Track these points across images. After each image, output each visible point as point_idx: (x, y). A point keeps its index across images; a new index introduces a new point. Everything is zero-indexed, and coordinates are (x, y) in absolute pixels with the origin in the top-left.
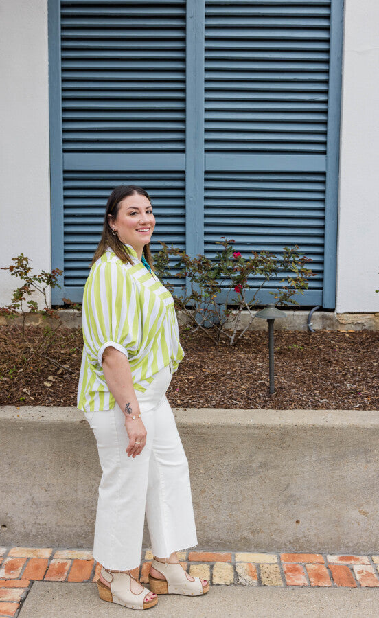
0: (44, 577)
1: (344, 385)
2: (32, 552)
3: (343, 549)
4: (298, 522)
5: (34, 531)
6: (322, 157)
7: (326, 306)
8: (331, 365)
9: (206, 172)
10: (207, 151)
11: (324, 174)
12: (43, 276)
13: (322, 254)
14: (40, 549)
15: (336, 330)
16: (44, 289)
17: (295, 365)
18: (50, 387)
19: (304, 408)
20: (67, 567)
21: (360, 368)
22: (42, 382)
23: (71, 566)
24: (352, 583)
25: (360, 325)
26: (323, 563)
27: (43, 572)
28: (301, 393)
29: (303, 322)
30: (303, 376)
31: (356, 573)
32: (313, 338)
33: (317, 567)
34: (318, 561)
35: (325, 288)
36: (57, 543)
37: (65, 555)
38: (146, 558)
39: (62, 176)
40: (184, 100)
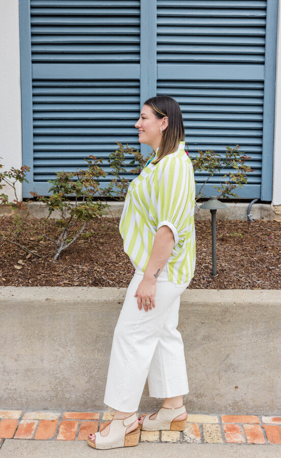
0: (14, 436)
1: (278, 267)
2: (4, 413)
3: (276, 412)
4: (236, 387)
5: (6, 396)
6: (262, 66)
7: (263, 199)
8: (267, 251)
9: (159, 81)
10: (159, 62)
11: (262, 82)
12: (13, 172)
13: (261, 153)
14: (11, 411)
15: (272, 220)
16: (14, 184)
17: (235, 250)
18: (19, 270)
19: (242, 288)
20: (34, 427)
22: (12, 265)
23: (38, 426)
26: (258, 424)
27: (14, 430)
28: (240, 275)
29: (244, 212)
30: (242, 260)
32: (252, 227)
33: (252, 426)
34: (254, 421)
35: (263, 183)
36: (26, 406)
37: (32, 417)
38: (104, 418)
39: (31, 84)
40: (138, 16)
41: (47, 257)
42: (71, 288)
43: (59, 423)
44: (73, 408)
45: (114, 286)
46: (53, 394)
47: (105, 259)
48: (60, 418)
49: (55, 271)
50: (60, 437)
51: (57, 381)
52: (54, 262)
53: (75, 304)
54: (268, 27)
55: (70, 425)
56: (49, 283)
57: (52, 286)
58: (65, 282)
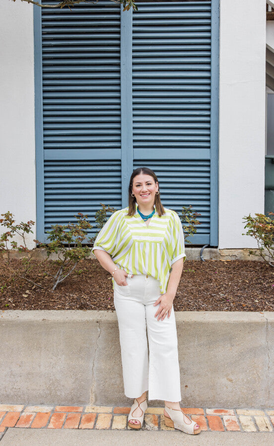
0: (16, 425)
1: (218, 295)
2: (10, 407)
3: (217, 405)
4: (186, 386)
5: (12, 394)
6: (208, 150)
7: (212, 245)
8: (211, 282)
9: (134, 160)
10: (134, 147)
11: (209, 161)
12: (22, 226)
13: (209, 211)
14: (16, 405)
15: (218, 260)
16: (23, 234)
17: (188, 282)
18: (26, 298)
19: (191, 310)
20: (32, 418)
21: (230, 284)
22: (21, 294)
23: (35, 417)
24: (221, 428)
25: (235, 257)
26: (203, 415)
27: (16, 421)
28: (190, 301)
29: (198, 255)
30: (193, 289)
31: (225, 421)
32: (203, 265)
33: (198, 417)
34: (200, 413)
35: (211, 233)
36: (27, 401)
37: (31, 410)
38: (86, 411)
39: (43, 164)
40: (119, 116)
41: (48, 288)
42: (63, 311)
43: (51, 415)
44: (63, 403)
45: (95, 309)
46: (48, 392)
47: (90, 289)
48: (53, 411)
49: (53, 298)
50: (51, 426)
51: (51, 382)
52: (52, 292)
53: (64, 323)
54: (212, 122)
55: (59, 416)
56: (47, 307)
57: (49, 309)
58: (59, 306)
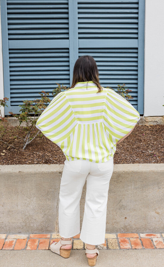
0: (2, 248)
1: (147, 151)
3: (148, 231)
4: (126, 218)
6: (137, 40)
8: (141, 142)
9: (79, 49)
10: (79, 38)
11: (137, 49)
13: (137, 88)
14: (1, 235)
15: (144, 125)
18: (4, 156)
19: (128, 163)
20: (14, 243)
21: (155, 143)
23: (16, 242)
24: (152, 247)
25: (156, 122)
26: (138, 238)
27: (2, 245)
28: (127, 156)
30: (128, 147)
31: (154, 242)
33: (135, 239)
34: (136, 236)
35: (138, 105)
36: (9, 231)
37: (12, 237)
38: (52, 237)
39: (8, 51)
40: (67, 13)
41: (19, 148)
42: (33, 165)
43: (28, 240)
44: (35, 232)
45: (56, 163)
46: (24, 224)
47: (51, 149)
48: (28, 238)
49: (24, 156)
50: (28, 248)
51: (26, 217)
52: (23, 151)
53: (35, 174)
54: (139, 18)
55: (34, 241)
56: (20, 163)
57: (22, 164)
58: (29, 162)
